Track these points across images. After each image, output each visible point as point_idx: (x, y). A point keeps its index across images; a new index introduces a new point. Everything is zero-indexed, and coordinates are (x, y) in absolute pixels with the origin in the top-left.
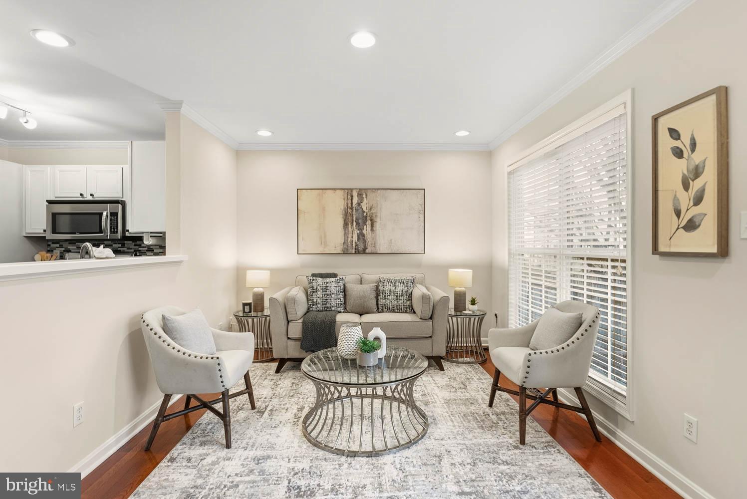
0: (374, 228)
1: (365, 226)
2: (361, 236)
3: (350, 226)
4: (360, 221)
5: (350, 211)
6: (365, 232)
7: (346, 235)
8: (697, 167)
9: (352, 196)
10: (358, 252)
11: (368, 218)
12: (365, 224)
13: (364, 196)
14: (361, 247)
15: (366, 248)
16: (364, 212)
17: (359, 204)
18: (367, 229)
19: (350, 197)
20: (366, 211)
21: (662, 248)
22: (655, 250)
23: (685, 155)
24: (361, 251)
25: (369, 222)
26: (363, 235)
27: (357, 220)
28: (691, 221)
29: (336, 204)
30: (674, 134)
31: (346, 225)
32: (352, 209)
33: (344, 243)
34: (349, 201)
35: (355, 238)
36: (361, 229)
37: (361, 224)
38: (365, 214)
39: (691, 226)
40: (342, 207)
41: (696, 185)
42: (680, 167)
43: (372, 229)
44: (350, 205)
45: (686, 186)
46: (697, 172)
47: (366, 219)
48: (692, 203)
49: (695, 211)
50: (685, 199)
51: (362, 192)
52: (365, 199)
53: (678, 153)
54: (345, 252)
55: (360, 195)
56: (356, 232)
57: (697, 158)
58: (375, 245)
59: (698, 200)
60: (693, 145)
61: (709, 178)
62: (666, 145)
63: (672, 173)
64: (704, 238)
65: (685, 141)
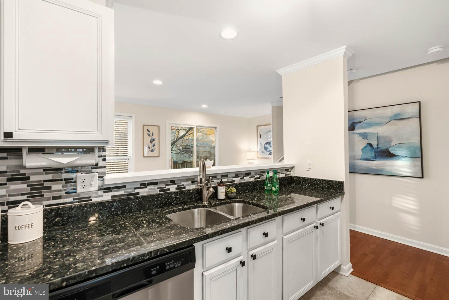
8: (153, 139)
21: (145, 155)
22: (143, 156)
23: (151, 136)
28: (152, 150)
30: (148, 131)
39: (152, 151)
41: (153, 143)
42: (150, 138)
45: (151, 143)
46: (154, 140)
48: (152, 146)
49: (153, 148)
50: (151, 145)
53: (150, 136)
57: (154, 137)
59: (154, 146)
60: (153, 135)
61: (156, 142)
62: (146, 132)
63: (148, 139)
64: (155, 153)
65: (151, 133)
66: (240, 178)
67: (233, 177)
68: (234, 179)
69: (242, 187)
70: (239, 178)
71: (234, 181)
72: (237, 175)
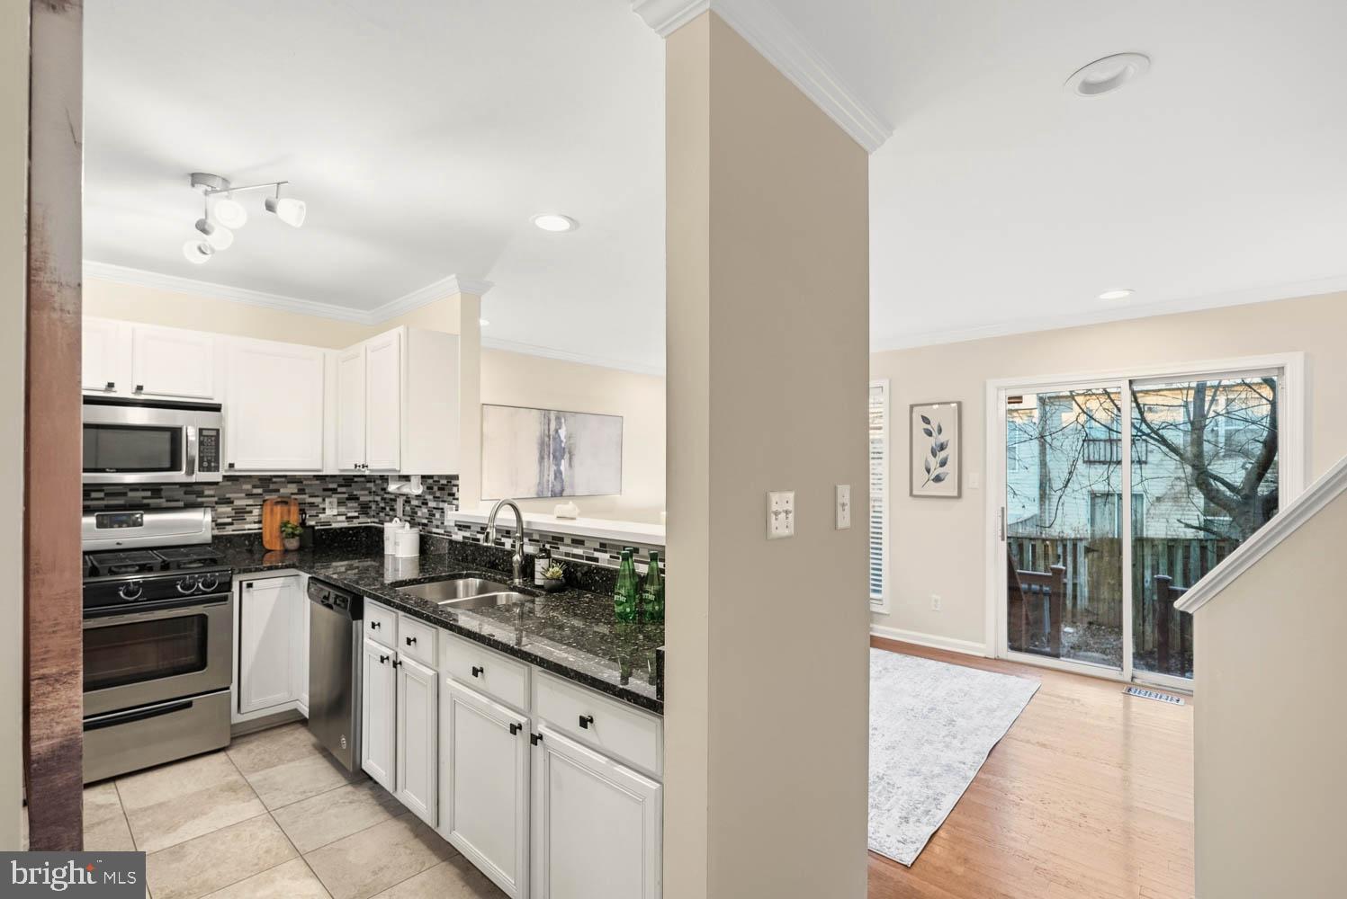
0: (573, 464)
1: (563, 461)
2: (558, 474)
3: (546, 460)
4: (557, 454)
5: (547, 439)
6: (562, 468)
7: (541, 472)
8: (942, 444)
9: (549, 420)
10: (554, 495)
11: (567, 450)
12: (562, 457)
13: (563, 420)
14: (558, 488)
15: (563, 490)
16: (561, 441)
17: (557, 431)
18: (564, 465)
19: (546, 421)
20: (564, 441)
21: (915, 493)
22: (911, 494)
23: (934, 434)
24: (558, 494)
25: (567, 456)
26: (561, 473)
27: (555, 451)
28: (938, 476)
29: (531, 428)
30: (926, 420)
31: (542, 458)
32: (549, 436)
33: (539, 483)
34: (547, 427)
35: (552, 477)
36: (558, 465)
37: (559, 457)
38: (563, 445)
39: (938, 479)
40: (538, 434)
41: (942, 455)
42: (931, 442)
43: (570, 465)
44: (546, 432)
45: (934, 454)
46: (942, 447)
47: (564, 453)
48: (938, 465)
49: (940, 470)
50: (934, 462)
51: (560, 415)
52: (563, 425)
53: (929, 433)
54: (540, 496)
55: (558, 418)
56: (553, 468)
57: (942, 438)
58: (572, 486)
59: (943, 464)
60: (940, 431)
61: (951, 452)
62: (919, 426)
63: (924, 444)
64: (948, 487)
65: (933, 427)
66: (611, 557)
67: (595, 550)
68: (597, 554)
69: (601, 579)
70: (607, 556)
71: (596, 560)
72: (603, 547)
